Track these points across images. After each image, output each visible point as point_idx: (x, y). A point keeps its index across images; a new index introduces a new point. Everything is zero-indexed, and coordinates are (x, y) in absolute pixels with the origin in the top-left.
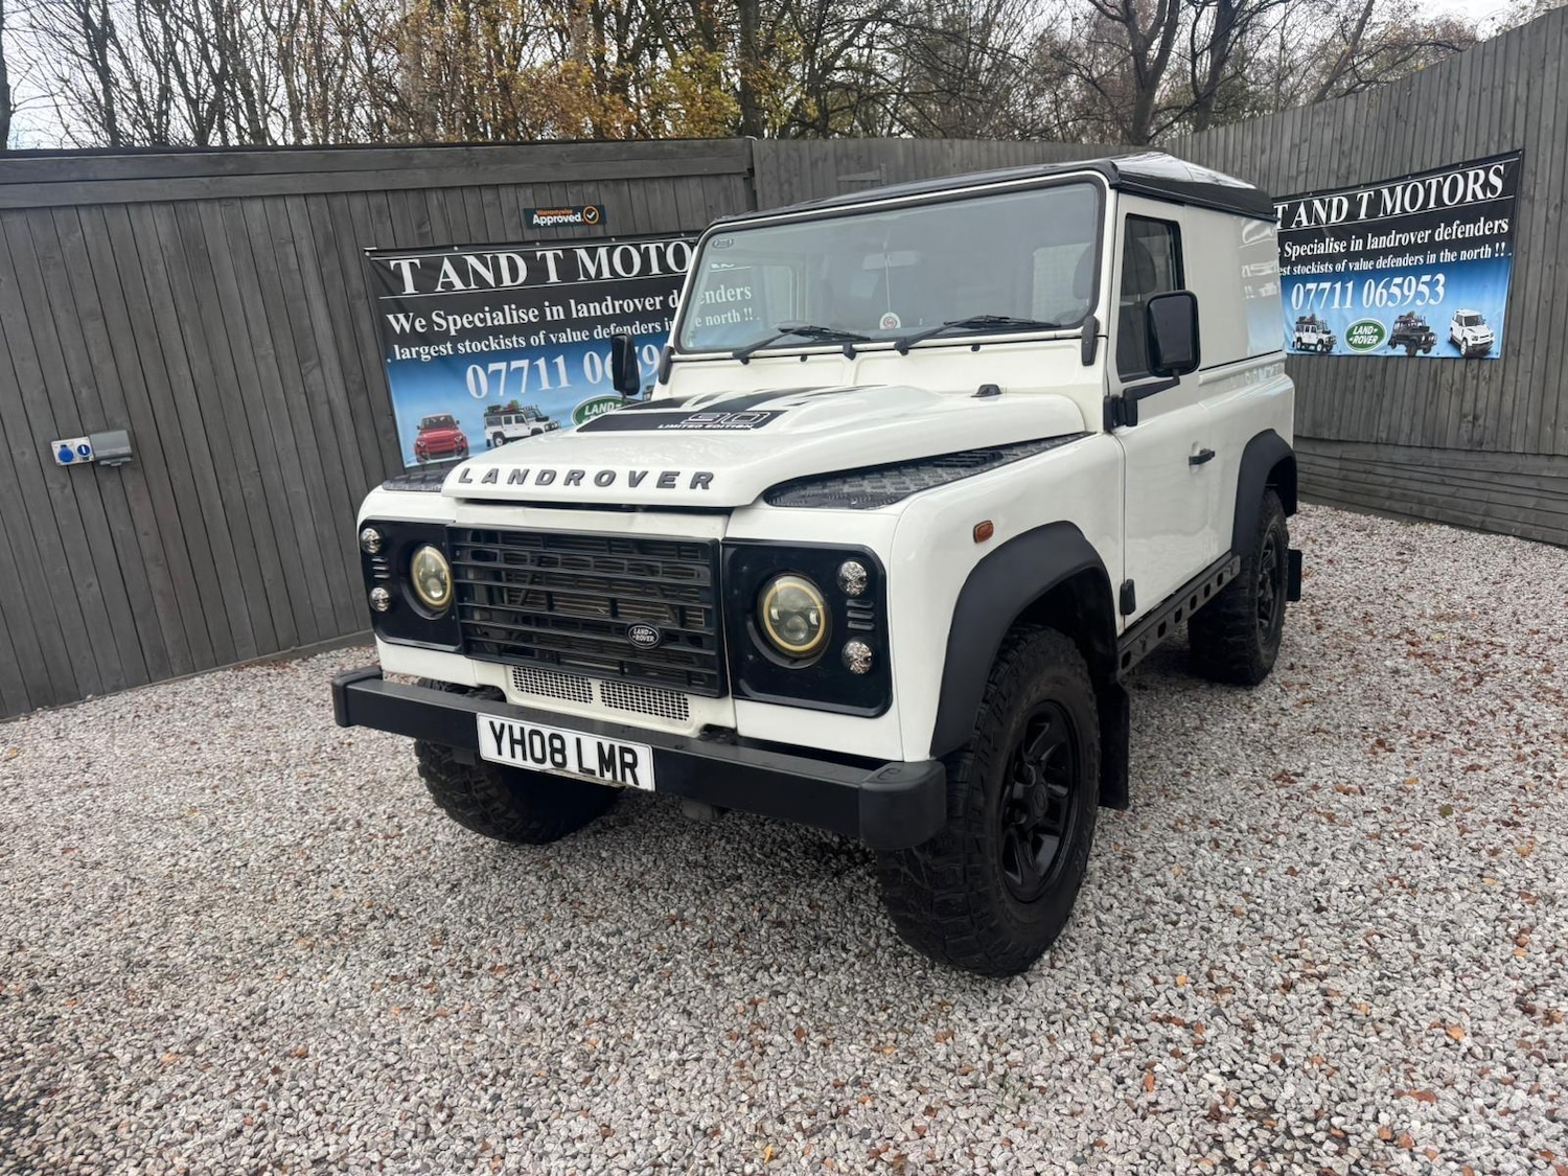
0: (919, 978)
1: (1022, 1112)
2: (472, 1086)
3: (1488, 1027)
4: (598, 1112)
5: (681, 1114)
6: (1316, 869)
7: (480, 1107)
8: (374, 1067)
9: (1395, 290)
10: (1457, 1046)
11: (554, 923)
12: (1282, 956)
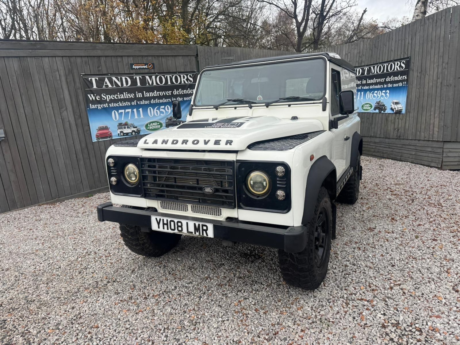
0: (287, 291)
1: (329, 329)
2: (158, 333)
3: (448, 296)
4: (201, 338)
5: (227, 337)
6: (388, 255)
7: (162, 340)
8: (123, 329)
9: (375, 94)
10: (441, 302)
11: (169, 281)
12: (387, 280)
